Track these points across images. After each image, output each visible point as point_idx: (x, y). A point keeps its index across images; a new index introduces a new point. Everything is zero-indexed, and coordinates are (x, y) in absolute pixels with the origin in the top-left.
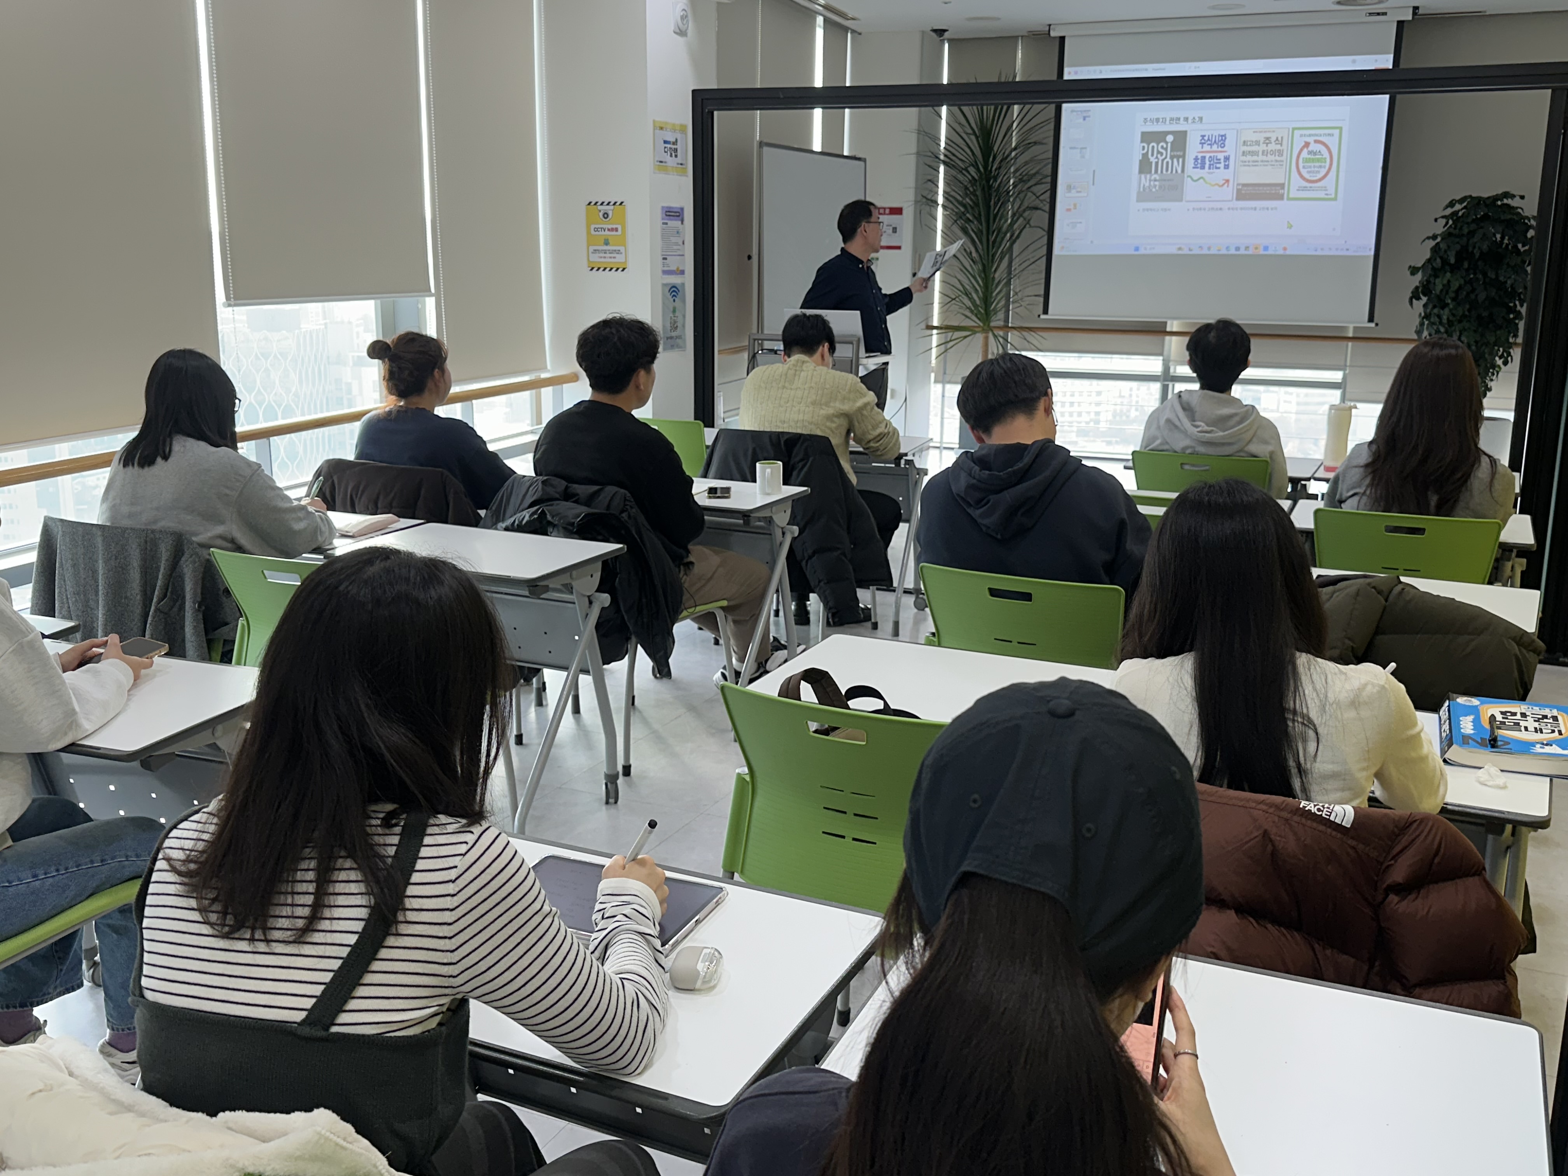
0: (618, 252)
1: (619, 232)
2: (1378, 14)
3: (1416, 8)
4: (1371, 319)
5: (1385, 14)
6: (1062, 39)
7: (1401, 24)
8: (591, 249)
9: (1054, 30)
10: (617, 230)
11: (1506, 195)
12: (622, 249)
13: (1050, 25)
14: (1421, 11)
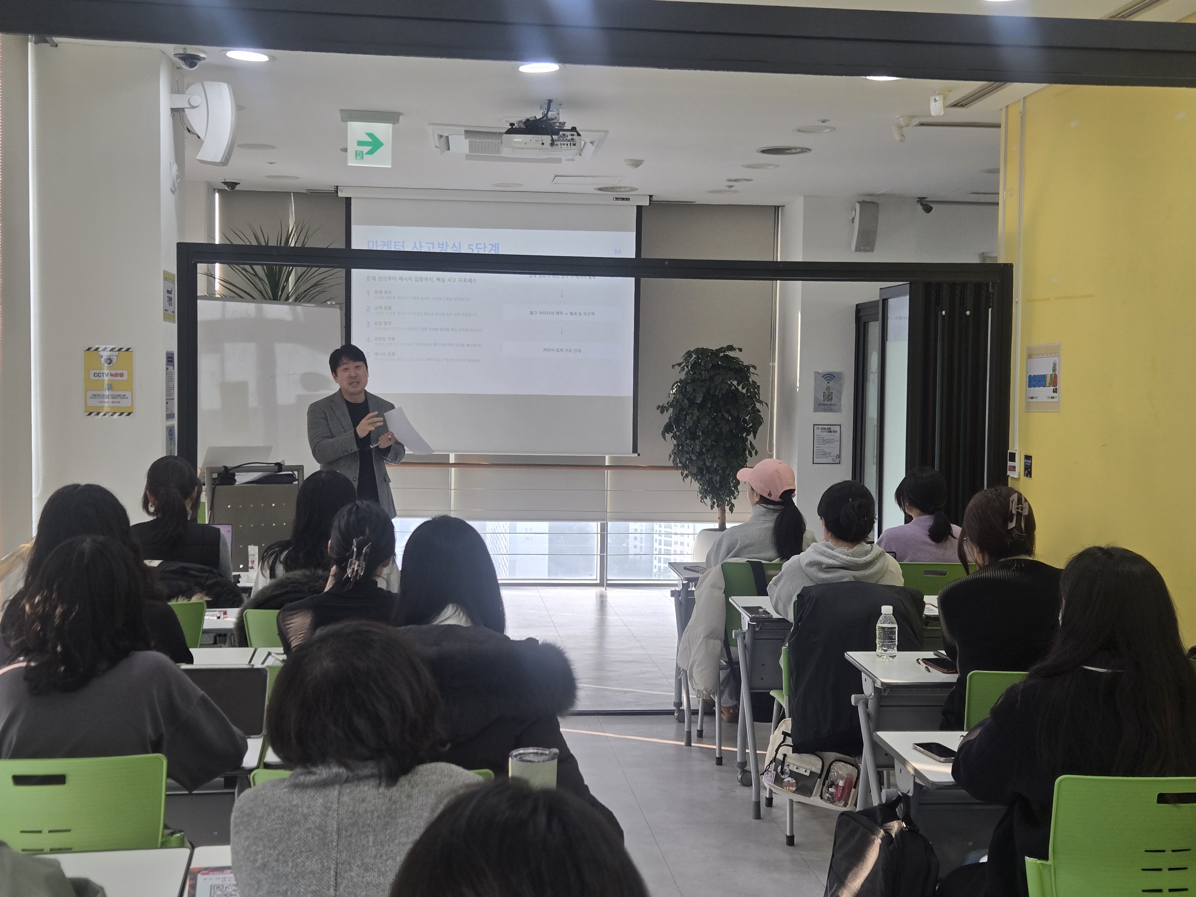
0: (124, 397)
1: (125, 377)
2: (623, 199)
3: (651, 196)
4: (635, 450)
5: (628, 199)
6: (348, 200)
7: (639, 208)
8: (90, 394)
9: (342, 192)
10: (122, 375)
11: (731, 348)
12: (128, 394)
13: (337, 187)
14: (654, 199)
